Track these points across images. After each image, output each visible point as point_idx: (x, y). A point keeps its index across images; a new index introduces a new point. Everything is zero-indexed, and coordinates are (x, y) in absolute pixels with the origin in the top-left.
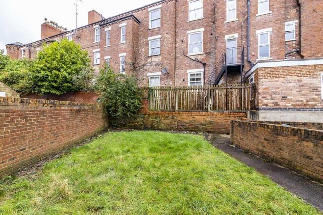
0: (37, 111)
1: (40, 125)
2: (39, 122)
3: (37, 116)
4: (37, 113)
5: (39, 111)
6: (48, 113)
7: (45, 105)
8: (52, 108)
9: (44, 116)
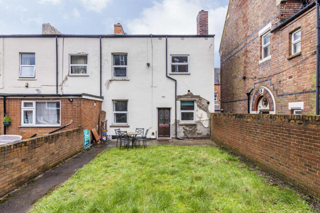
0: (283, 126)
1: (285, 142)
2: (285, 139)
3: (282, 132)
4: (283, 130)
5: (284, 127)
6: (295, 131)
7: (292, 121)
8: (301, 126)
9: (289, 134)
